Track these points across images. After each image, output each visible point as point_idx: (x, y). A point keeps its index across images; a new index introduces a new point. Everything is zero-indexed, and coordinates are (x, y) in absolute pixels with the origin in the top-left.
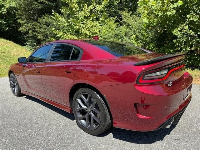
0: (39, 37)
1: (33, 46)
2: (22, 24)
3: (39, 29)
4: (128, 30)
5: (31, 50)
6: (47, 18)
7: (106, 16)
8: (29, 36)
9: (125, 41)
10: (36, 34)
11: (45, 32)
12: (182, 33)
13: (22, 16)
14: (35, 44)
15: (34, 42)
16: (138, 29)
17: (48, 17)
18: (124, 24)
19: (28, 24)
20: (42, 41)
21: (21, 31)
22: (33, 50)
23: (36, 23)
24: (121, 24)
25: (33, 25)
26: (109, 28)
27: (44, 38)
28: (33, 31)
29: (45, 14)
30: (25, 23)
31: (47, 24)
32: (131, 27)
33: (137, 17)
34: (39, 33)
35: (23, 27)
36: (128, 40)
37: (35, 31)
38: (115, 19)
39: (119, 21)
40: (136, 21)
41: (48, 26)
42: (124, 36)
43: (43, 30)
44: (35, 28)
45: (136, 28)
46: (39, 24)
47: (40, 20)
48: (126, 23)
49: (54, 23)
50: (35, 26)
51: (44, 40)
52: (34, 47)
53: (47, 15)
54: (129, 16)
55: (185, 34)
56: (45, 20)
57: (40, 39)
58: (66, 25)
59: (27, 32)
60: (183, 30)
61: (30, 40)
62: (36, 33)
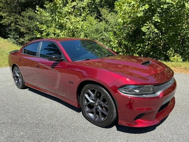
0: (22, 30)
1: (15, 39)
2: (4, 17)
3: (22, 23)
4: (107, 26)
5: (13, 42)
6: (30, 11)
7: (87, 12)
8: (11, 28)
9: (105, 35)
10: (18, 27)
11: (28, 25)
12: (150, 31)
13: (3, 9)
14: (18, 37)
15: (17, 35)
16: (116, 25)
17: (32, 11)
18: (103, 20)
19: (10, 17)
20: (25, 34)
21: (3, 23)
22: (16, 42)
23: (19, 16)
24: (101, 21)
25: (16, 18)
26: (90, 24)
27: (26, 31)
28: (16, 24)
29: (29, 8)
30: (7, 16)
31: (31, 18)
32: (109, 23)
33: (114, 14)
34: (21, 26)
35: (5, 19)
36: (107, 35)
37: (17, 24)
38: (95, 15)
39: (99, 17)
40: (114, 18)
41: (31, 20)
42: (103, 32)
43: (26, 24)
44: (18, 22)
45: (114, 25)
46: (21, 18)
47: (23, 13)
48: (105, 19)
49: (38, 17)
50: (17, 20)
51: (27, 33)
52: (17, 40)
53: (31, 9)
54: (108, 13)
55: (152, 31)
56: (28, 14)
57: (23, 32)
58: (50, 20)
59: (10, 25)
60: (150, 29)
61: (12, 33)
62: (18, 25)
